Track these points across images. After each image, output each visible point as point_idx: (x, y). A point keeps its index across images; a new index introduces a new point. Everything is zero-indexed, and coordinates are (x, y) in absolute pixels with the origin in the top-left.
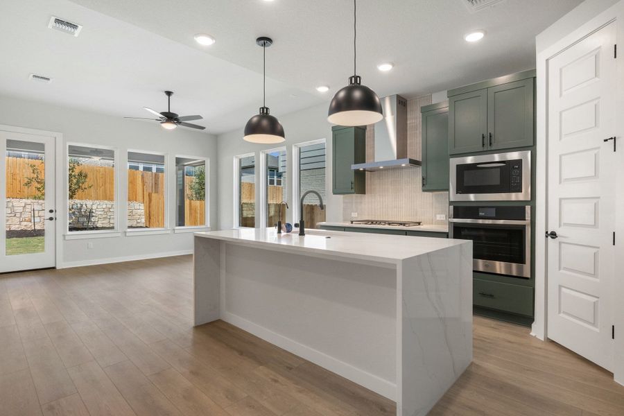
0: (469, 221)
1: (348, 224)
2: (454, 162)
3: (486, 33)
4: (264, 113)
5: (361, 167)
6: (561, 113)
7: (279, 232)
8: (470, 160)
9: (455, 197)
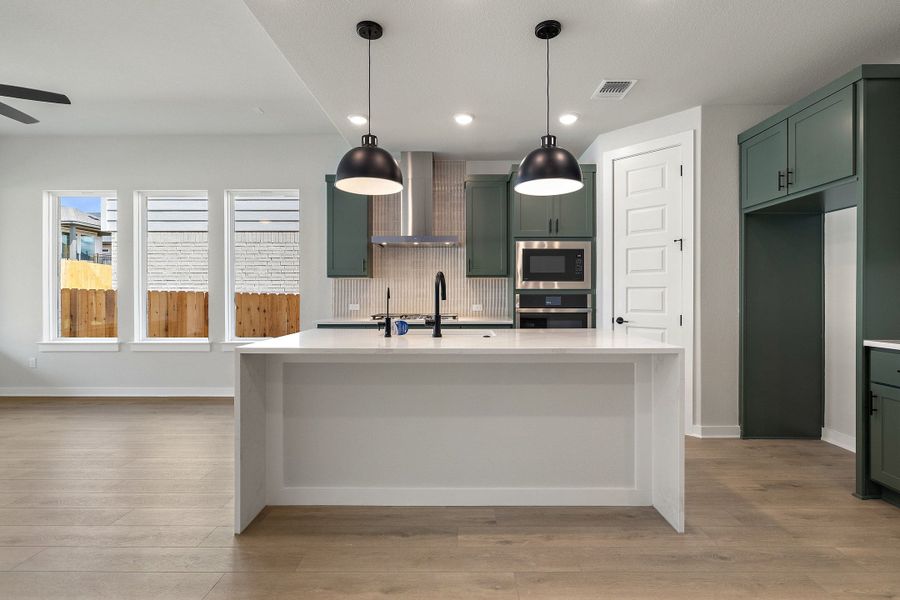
0: (541, 310)
2: (521, 245)
3: (579, 116)
4: (369, 142)
5: (383, 241)
6: (627, 211)
8: (536, 245)
9: (520, 284)
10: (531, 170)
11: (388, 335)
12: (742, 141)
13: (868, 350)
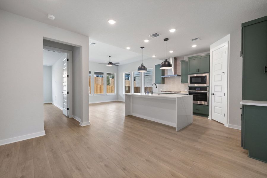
1: (160, 92)
2: (189, 76)
4: (142, 65)
5: (164, 77)
6: (215, 65)
7: (146, 93)
9: (190, 85)
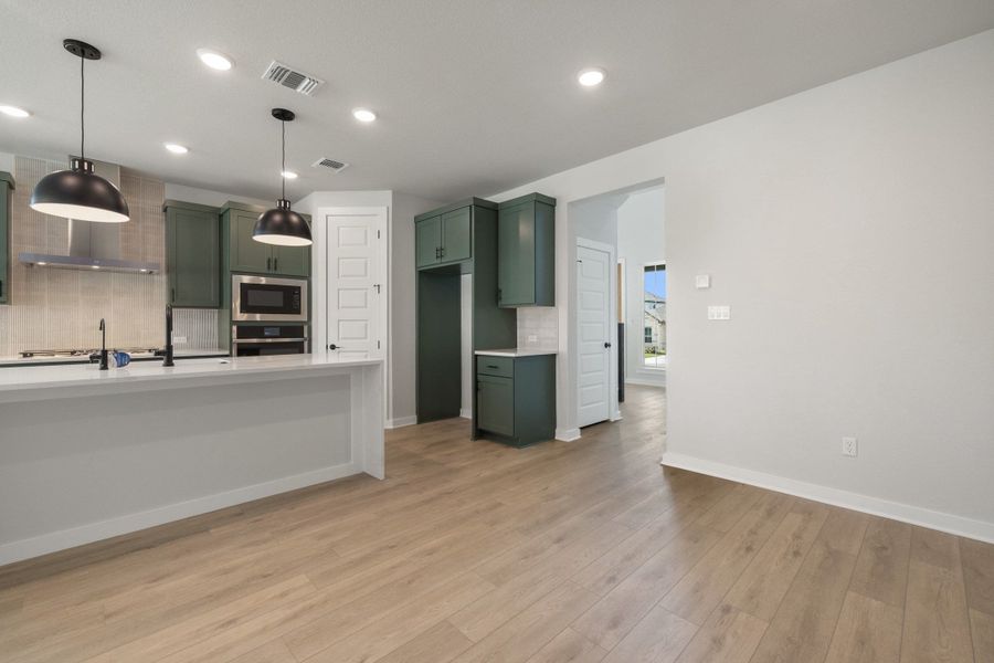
0: (255, 340)
2: (238, 280)
6: (338, 259)
10: (269, 225)
11: (105, 367)
12: (418, 220)
13: (477, 356)
